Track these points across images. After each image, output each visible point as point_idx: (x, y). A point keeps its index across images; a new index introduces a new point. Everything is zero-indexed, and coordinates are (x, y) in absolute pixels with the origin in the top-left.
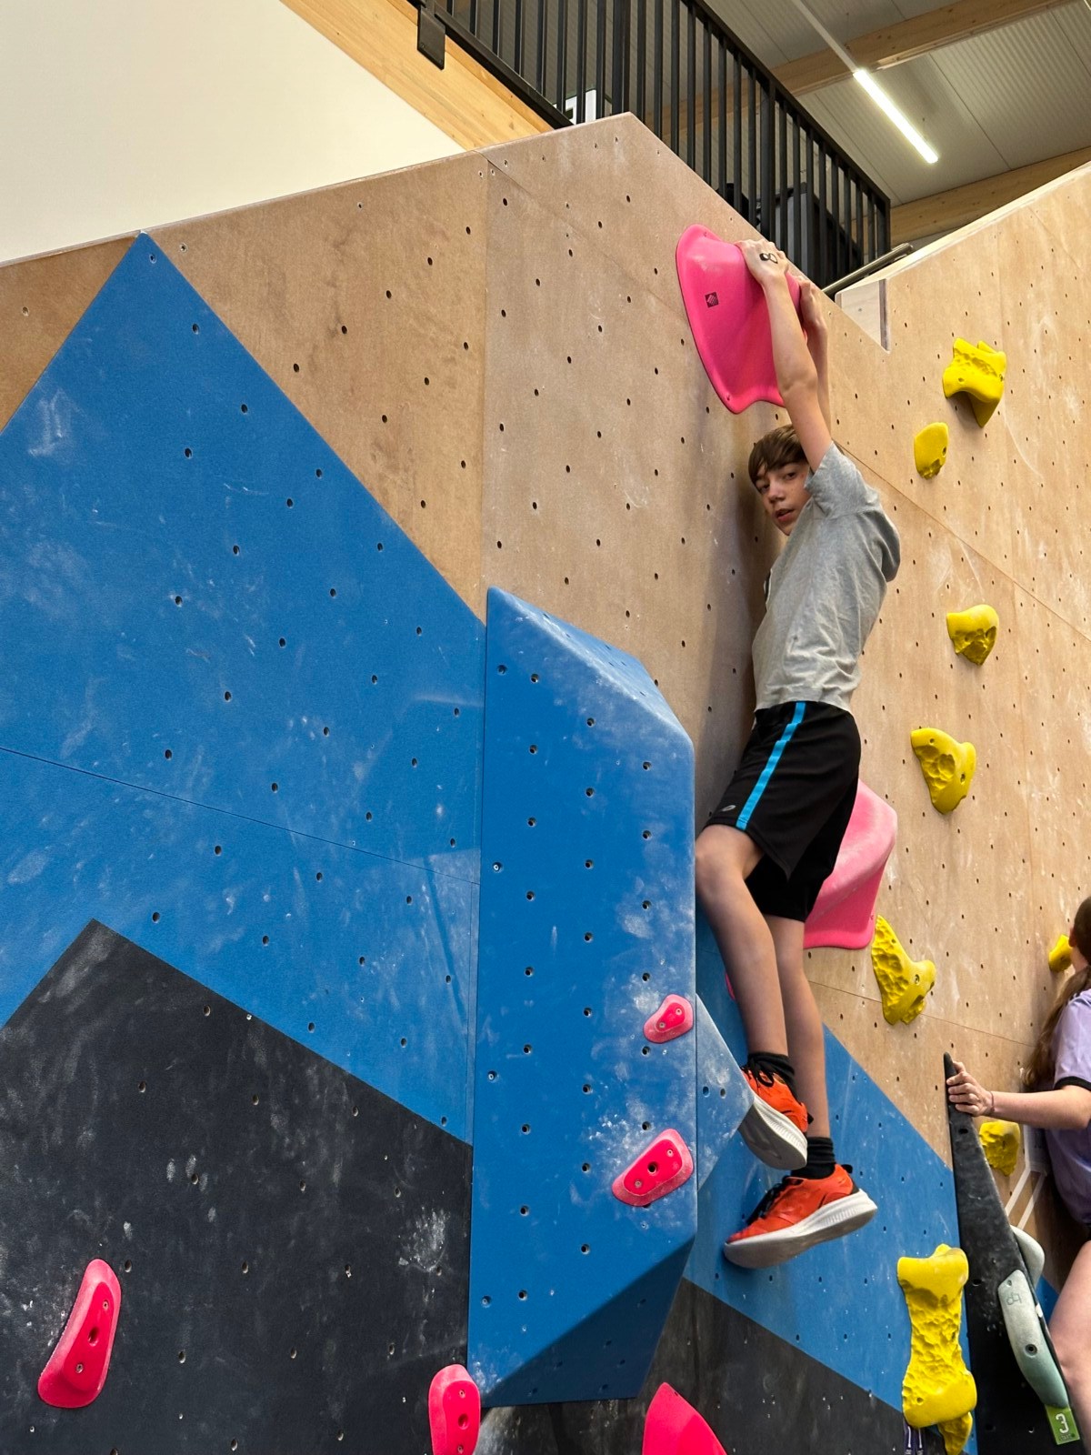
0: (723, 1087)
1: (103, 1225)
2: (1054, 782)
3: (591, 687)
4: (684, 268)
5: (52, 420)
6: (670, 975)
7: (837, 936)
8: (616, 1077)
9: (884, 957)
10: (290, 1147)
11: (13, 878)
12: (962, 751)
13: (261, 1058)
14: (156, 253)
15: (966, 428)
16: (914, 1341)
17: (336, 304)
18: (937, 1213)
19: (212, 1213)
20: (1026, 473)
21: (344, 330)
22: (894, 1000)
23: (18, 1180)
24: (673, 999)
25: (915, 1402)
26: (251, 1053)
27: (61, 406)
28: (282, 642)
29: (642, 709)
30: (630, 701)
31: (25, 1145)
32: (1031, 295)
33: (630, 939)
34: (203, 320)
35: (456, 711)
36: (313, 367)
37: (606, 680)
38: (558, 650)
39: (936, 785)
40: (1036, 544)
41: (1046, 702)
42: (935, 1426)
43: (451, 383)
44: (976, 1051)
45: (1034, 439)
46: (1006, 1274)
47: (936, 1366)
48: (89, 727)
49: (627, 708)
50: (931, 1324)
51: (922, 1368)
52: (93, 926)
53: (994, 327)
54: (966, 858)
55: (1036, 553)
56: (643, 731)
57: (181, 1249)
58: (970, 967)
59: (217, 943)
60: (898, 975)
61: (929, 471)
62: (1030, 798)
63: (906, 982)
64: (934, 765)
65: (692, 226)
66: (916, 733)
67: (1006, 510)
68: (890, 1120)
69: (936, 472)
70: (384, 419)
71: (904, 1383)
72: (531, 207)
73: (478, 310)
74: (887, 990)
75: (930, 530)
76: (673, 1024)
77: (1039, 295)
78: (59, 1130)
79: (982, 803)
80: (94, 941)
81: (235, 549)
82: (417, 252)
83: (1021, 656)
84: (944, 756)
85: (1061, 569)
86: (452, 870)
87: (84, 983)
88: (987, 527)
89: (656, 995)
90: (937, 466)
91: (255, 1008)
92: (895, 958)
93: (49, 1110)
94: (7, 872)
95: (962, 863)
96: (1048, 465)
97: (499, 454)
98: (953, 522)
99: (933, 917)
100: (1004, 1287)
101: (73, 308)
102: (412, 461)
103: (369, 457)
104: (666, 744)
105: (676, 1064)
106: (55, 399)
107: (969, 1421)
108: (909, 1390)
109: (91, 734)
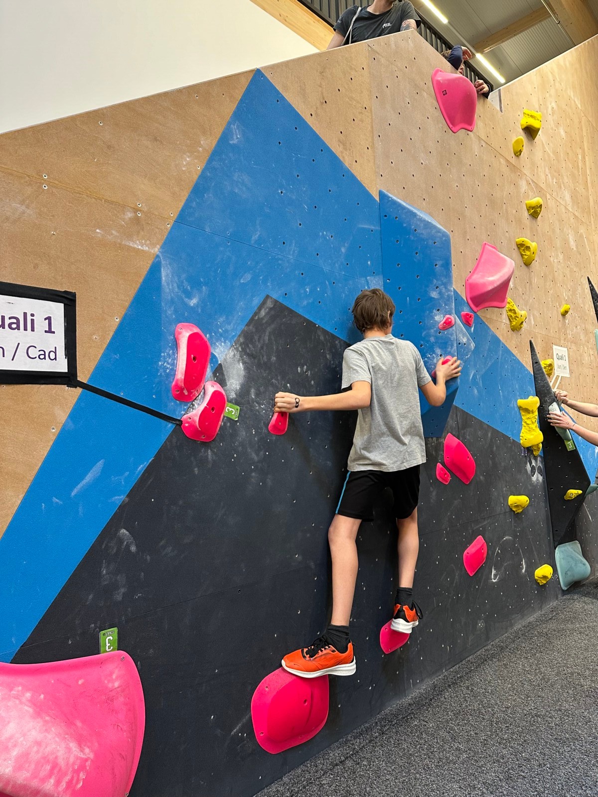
0: (465, 342)
1: (281, 384)
2: (561, 257)
3: (415, 219)
4: (435, 83)
5: (236, 131)
6: (446, 309)
7: (495, 304)
8: (430, 342)
9: (510, 310)
10: (333, 364)
11: (242, 281)
12: (533, 245)
13: (322, 338)
14: (263, 75)
15: (529, 140)
16: (523, 423)
17: (322, 93)
18: (529, 387)
19: (313, 382)
20: (549, 155)
21: (326, 102)
22: (514, 323)
23: (255, 371)
24: (448, 316)
25: (524, 440)
26: (319, 336)
27: (238, 127)
28: (315, 207)
29: (432, 224)
30: (428, 222)
31: (256, 361)
32: (548, 95)
33: (432, 299)
34: (280, 99)
35: (372, 231)
36: (317, 115)
37: (420, 216)
38: (404, 208)
39: (525, 256)
40: (553, 179)
41: (558, 231)
42: (530, 447)
43: (362, 121)
44: (539, 340)
45: (551, 144)
46: (551, 403)
47: (531, 430)
48: (259, 234)
49: (428, 225)
50: (529, 418)
51: (526, 431)
52: (268, 297)
53: (537, 106)
54: (535, 280)
55: (553, 182)
56: (433, 232)
57: (305, 392)
58: (537, 315)
59: (305, 303)
60: (515, 315)
61: (518, 154)
62: (554, 261)
63: (518, 317)
64: (524, 250)
65: (436, 69)
66: (517, 240)
67: (543, 168)
68: (514, 359)
69: (520, 154)
70: (341, 132)
71: (521, 435)
72: (383, 60)
73: (368, 96)
74: (512, 320)
75: (519, 174)
76: (448, 324)
77: (550, 96)
78: (265, 357)
79: (539, 263)
80: (268, 301)
81: (298, 176)
82: (347, 75)
83: (550, 216)
84: (527, 246)
85: (561, 187)
86: (374, 282)
87: (267, 314)
88: (537, 173)
89: (442, 316)
90: (521, 151)
91: (318, 323)
92: (514, 310)
93: (262, 351)
94: (240, 279)
95: (533, 281)
96: (556, 153)
97: (379, 145)
98: (526, 171)
99: (525, 298)
100: (550, 407)
101: (239, 94)
102: (351, 147)
103: (338, 146)
104: (441, 235)
105: (450, 336)
106: (236, 124)
107: (541, 445)
108: (522, 437)
109: (259, 235)
